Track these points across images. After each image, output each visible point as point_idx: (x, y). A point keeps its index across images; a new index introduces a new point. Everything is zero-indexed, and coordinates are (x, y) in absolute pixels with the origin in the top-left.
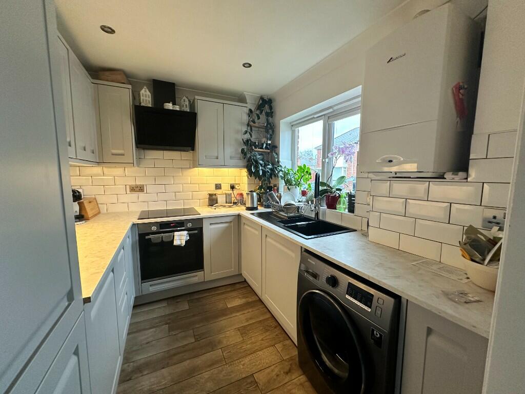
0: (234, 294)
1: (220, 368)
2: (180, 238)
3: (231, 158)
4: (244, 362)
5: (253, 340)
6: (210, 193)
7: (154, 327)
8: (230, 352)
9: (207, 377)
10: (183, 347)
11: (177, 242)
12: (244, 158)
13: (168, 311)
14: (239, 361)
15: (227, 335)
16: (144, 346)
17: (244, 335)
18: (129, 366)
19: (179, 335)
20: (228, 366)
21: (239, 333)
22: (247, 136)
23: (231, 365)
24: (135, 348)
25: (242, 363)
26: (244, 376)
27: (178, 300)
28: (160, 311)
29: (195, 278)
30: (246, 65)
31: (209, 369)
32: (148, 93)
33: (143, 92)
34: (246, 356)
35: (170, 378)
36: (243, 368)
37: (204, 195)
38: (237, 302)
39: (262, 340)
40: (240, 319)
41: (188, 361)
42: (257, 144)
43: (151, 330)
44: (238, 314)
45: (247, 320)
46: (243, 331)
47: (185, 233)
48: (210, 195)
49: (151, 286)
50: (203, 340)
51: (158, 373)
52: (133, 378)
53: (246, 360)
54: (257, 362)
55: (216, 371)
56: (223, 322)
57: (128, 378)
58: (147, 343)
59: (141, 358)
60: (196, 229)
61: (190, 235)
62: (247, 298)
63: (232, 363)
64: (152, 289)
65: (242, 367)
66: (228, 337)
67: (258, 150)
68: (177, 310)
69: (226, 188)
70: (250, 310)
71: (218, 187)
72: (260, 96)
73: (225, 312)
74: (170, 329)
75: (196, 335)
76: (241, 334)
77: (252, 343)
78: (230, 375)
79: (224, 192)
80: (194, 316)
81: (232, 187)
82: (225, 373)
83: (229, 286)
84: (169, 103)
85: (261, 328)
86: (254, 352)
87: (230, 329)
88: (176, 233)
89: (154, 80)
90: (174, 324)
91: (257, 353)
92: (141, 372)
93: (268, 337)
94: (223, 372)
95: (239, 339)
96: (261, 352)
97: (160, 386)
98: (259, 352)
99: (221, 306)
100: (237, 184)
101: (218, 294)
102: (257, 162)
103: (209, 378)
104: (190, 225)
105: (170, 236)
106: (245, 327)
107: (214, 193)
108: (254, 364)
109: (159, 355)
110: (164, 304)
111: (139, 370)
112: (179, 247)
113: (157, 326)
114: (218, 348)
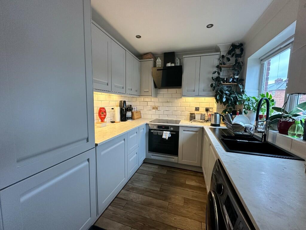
0: (194, 177)
1: (163, 212)
2: (166, 135)
3: (204, 90)
4: (176, 218)
5: (189, 210)
6: (191, 112)
7: (147, 175)
8: (172, 207)
9: (154, 211)
10: (153, 190)
11: (164, 137)
12: (213, 90)
13: (157, 171)
14: (174, 215)
15: (176, 198)
16: (140, 181)
17: (185, 203)
18: (131, 185)
19: (155, 184)
20: (167, 213)
21: (183, 201)
22: (216, 75)
23: (169, 214)
24: (137, 180)
25: (175, 217)
26: (172, 225)
27: (164, 168)
28: (154, 169)
29: (173, 159)
30: (209, 26)
31: (157, 208)
32: (160, 60)
33: (157, 60)
34: (179, 215)
35: (140, 200)
36: (174, 221)
37: (188, 114)
38: (193, 183)
39: (195, 213)
40: (189, 193)
41: (151, 198)
42: (225, 79)
43: (146, 176)
44: (189, 190)
45: (193, 196)
46: (187, 201)
47: (169, 132)
48: (191, 114)
49: (152, 155)
50: (163, 193)
51: (138, 195)
52: (130, 191)
53: (178, 218)
54: (184, 223)
55: (160, 211)
56: (178, 190)
57: (128, 190)
58: (141, 180)
59: (137, 185)
60: (175, 132)
61: (171, 134)
62: (201, 184)
63: (170, 214)
64: (153, 157)
65: (173, 219)
66: (176, 199)
67: (225, 83)
68: (160, 172)
69: (202, 111)
70: (198, 192)
71: (197, 109)
72: (231, 43)
73: (183, 185)
74: (153, 179)
75: (162, 189)
76: (184, 202)
77: (188, 211)
78: (165, 219)
79: (201, 113)
80: (166, 179)
81: (207, 110)
82: (163, 216)
83: (193, 172)
84: (169, 63)
85: (199, 206)
86: (186, 217)
87: (179, 195)
88: (164, 132)
89: (165, 53)
90: (156, 178)
91: (187, 219)
92: (133, 190)
93: (200, 215)
94: (163, 215)
95: (182, 204)
96: (190, 220)
97: (136, 201)
98: (188, 219)
99: (182, 181)
100: (210, 108)
101: (185, 174)
102: (222, 92)
103: (155, 212)
104: (172, 129)
105: (161, 133)
106: (189, 199)
107: (193, 112)
108: (181, 223)
109: (142, 188)
110: (157, 167)
111: (133, 189)
112: (165, 139)
113: (149, 175)
114: (168, 201)
